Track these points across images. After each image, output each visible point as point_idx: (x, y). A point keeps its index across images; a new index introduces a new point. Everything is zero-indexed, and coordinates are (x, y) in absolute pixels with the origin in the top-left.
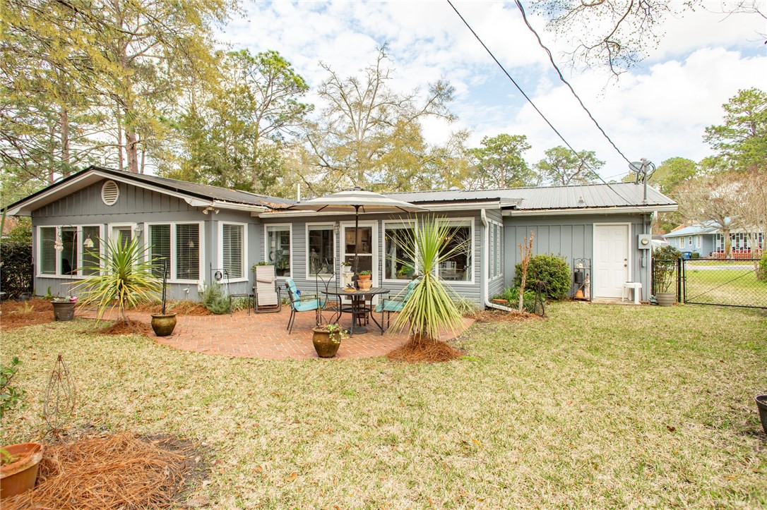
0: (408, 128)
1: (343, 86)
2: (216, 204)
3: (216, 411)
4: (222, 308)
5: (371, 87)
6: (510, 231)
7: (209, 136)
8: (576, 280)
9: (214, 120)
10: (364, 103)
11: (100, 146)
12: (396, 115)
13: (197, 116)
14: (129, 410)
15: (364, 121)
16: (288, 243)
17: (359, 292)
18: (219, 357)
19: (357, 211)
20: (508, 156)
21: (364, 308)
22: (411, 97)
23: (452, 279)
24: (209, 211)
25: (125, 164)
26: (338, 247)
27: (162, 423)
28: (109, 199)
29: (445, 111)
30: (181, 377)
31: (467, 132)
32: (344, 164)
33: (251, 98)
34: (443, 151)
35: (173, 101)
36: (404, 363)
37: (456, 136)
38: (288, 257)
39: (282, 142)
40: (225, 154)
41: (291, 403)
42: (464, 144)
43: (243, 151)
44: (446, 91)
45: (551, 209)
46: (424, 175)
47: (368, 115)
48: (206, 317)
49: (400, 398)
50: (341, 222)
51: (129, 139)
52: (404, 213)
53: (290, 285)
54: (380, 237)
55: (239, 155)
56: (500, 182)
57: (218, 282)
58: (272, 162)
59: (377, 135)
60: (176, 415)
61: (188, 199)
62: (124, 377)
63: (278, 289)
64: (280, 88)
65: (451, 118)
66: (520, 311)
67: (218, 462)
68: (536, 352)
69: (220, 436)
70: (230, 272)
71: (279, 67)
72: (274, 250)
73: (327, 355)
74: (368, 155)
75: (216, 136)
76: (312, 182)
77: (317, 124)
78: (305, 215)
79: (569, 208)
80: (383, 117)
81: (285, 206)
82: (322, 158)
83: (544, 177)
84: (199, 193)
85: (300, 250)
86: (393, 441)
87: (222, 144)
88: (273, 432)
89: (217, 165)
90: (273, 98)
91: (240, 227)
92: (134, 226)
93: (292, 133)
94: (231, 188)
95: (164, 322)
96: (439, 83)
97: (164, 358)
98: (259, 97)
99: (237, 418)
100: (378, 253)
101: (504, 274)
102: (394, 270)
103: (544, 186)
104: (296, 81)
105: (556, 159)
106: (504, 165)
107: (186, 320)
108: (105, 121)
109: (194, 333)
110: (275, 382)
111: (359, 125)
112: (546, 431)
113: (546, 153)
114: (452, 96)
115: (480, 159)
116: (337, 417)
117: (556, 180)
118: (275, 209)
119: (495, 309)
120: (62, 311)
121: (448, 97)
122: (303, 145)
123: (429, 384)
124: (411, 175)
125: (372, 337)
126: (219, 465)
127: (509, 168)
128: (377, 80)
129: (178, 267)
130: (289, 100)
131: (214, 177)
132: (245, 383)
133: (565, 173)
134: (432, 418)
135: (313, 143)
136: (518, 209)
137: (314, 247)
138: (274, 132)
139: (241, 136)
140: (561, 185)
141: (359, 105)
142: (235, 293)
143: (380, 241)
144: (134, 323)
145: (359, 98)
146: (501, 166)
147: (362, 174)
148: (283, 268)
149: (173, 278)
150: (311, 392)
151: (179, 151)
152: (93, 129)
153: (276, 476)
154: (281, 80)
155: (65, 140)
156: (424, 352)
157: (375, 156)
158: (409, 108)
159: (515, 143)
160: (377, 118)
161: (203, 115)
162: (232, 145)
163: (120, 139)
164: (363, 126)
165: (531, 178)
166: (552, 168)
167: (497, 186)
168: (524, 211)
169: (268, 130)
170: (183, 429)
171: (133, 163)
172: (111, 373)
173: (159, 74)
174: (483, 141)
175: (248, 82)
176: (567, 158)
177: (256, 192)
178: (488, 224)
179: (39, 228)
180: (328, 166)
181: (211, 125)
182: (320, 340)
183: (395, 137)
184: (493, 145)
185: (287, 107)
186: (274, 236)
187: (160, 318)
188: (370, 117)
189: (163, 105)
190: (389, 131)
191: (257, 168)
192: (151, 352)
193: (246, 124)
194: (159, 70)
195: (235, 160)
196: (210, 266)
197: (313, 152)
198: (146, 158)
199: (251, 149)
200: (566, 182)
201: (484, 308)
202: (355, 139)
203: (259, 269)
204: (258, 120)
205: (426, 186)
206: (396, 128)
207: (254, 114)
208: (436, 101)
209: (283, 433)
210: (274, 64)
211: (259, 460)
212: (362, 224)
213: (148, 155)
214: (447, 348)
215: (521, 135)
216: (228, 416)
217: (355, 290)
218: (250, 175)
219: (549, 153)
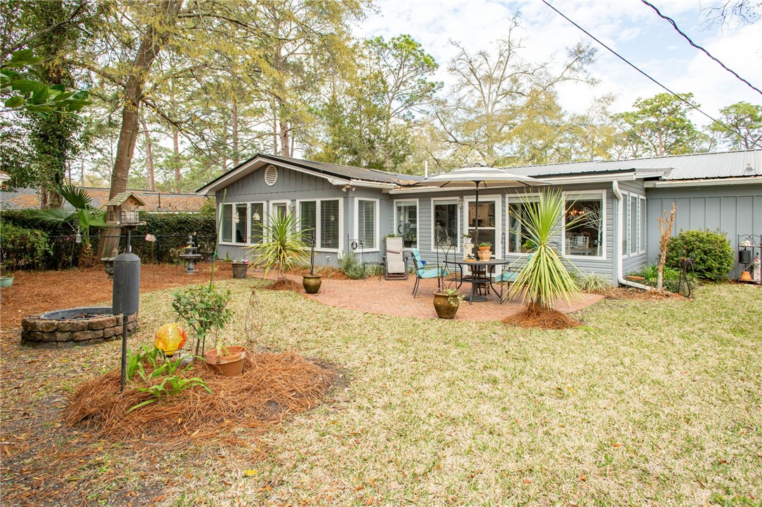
0: (542, 97)
1: (472, 60)
2: (353, 182)
3: (353, 347)
4: (357, 274)
5: (502, 59)
6: (655, 205)
7: (347, 120)
8: (741, 260)
9: (351, 105)
10: (494, 76)
11: (260, 135)
12: (530, 84)
13: (337, 103)
14: (292, 341)
15: (495, 94)
16: (415, 217)
17: (478, 262)
18: (355, 312)
19: (477, 186)
20: (668, 119)
21: (485, 278)
22: (546, 64)
23: (584, 254)
24: (347, 189)
25: (279, 149)
26: (462, 220)
27: (315, 351)
28: (270, 180)
29: (586, 75)
30: (327, 323)
31: (612, 95)
32: (473, 139)
33: (384, 82)
34: (583, 118)
35: (317, 91)
36: (517, 328)
37: (599, 101)
38: (415, 230)
39: (412, 120)
40: (360, 137)
41: (412, 348)
42: (609, 109)
43: (376, 132)
44: (587, 54)
45: (707, 178)
46: (561, 145)
47: (499, 88)
48: (344, 281)
49: (506, 352)
50: (465, 197)
51: (283, 127)
52: (524, 188)
53: (415, 254)
54: (503, 211)
55: (372, 136)
56: (658, 149)
57: (354, 251)
58: (402, 141)
59: (509, 107)
60: (324, 346)
61: (330, 179)
62: (287, 320)
63: (405, 259)
64: (411, 69)
65: (593, 82)
66: (660, 289)
67: (355, 378)
68: (665, 329)
69: (357, 363)
70: (364, 243)
71: (410, 49)
72: (402, 223)
73: (446, 316)
74: (498, 128)
75: (353, 121)
76: (441, 158)
77: (446, 101)
78: (431, 191)
79: (731, 177)
80: (515, 88)
81: (412, 182)
82: (450, 134)
83: (718, 140)
84: (339, 173)
85: (426, 224)
86: (495, 381)
87: (358, 128)
88: (396, 365)
89: (354, 146)
90: (404, 79)
91: (373, 202)
92: (288, 203)
93: (422, 111)
94: (366, 167)
95: (312, 282)
96: (579, 46)
97: (313, 309)
98: (391, 81)
99: (369, 354)
100: (501, 227)
101: (647, 250)
102: (518, 244)
103: (719, 150)
104: (426, 61)
105: (735, 118)
106: (663, 129)
107: (329, 283)
108: (264, 113)
109: (336, 293)
110: (400, 332)
111: (489, 98)
112: (646, 391)
113: (722, 111)
114: (593, 59)
115: (631, 124)
116: (449, 361)
117: (736, 142)
118: (404, 186)
119: (630, 287)
120: (238, 271)
121: (590, 59)
122: (432, 122)
123: (538, 345)
124: (546, 147)
125: (491, 305)
126: (356, 381)
127: (670, 132)
128: (509, 49)
129: (322, 238)
130: (419, 80)
131: (350, 157)
132: (376, 331)
133: (749, 133)
134: (534, 370)
135: (442, 119)
136: (665, 180)
137: (440, 222)
138: (405, 112)
139: (375, 119)
140: (743, 148)
141: (489, 78)
142: (369, 261)
143: (503, 215)
144: (290, 282)
145: (489, 71)
146: (659, 130)
147: (492, 148)
148: (410, 239)
149: (318, 248)
150: (429, 342)
151: (322, 135)
152: (255, 121)
153: (397, 391)
154: (412, 62)
155: (236, 133)
156: (539, 319)
157: (506, 129)
158: (543, 75)
159: (677, 103)
160: (508, 90)
161: (342, 101)
162: (366, 127)
163: (275, 128)
164: (493, 100)
165: (702, 142)
166: (731, 129)
167: (654, 154)
168: (672, 182)
169: (399, 110)
170: (330, 357)
171: (285, 148)
172: (277, 316)
173: (306, 69)
174: (636, 103)
175: (381, 67)
176: (751, 116)
177: (388, 169)
178: (621, 196)
179: (221, 204)
180: (456, 141)
181: (348, 111)
182: (440, 302)
183: (527, 107)
184: (648, 107)
185: (417, 87)
186: (402, 211)
187: (309, 278)
188: (500, 90)
189: (309, 95)
190: (521, 102)
191: (388, 147)
192: (303, 304)
193: (379, 107)
194: (306, 65)
195: (369, 141)
196: (347, 236)
197: (442, 128)
198: (295, 143)
199: (383, 130)
200: (750, 145)
201: (617, 285)
202: (484, 113)
203: (389, 240)
204: (391, 102)
205: (565, 157)
206: (529, 98)
207: (386, 96)
208: (576, 65)
209: (404, 366)
210: (406, 47)
211: (385, 380)
212: (482, 199)
213: (297, 141)
214: (562, 317)
215: (687, 93)
216: (362, 351)
217: (475, 260)
218: (382, 154)
219: (726, 111)
